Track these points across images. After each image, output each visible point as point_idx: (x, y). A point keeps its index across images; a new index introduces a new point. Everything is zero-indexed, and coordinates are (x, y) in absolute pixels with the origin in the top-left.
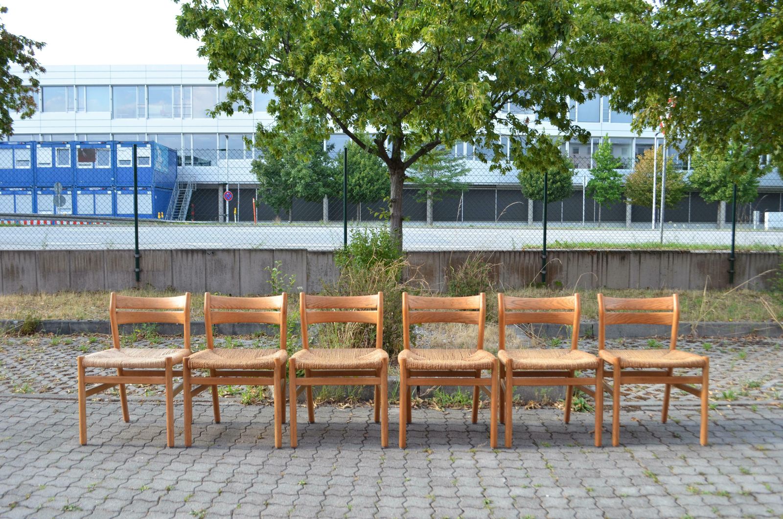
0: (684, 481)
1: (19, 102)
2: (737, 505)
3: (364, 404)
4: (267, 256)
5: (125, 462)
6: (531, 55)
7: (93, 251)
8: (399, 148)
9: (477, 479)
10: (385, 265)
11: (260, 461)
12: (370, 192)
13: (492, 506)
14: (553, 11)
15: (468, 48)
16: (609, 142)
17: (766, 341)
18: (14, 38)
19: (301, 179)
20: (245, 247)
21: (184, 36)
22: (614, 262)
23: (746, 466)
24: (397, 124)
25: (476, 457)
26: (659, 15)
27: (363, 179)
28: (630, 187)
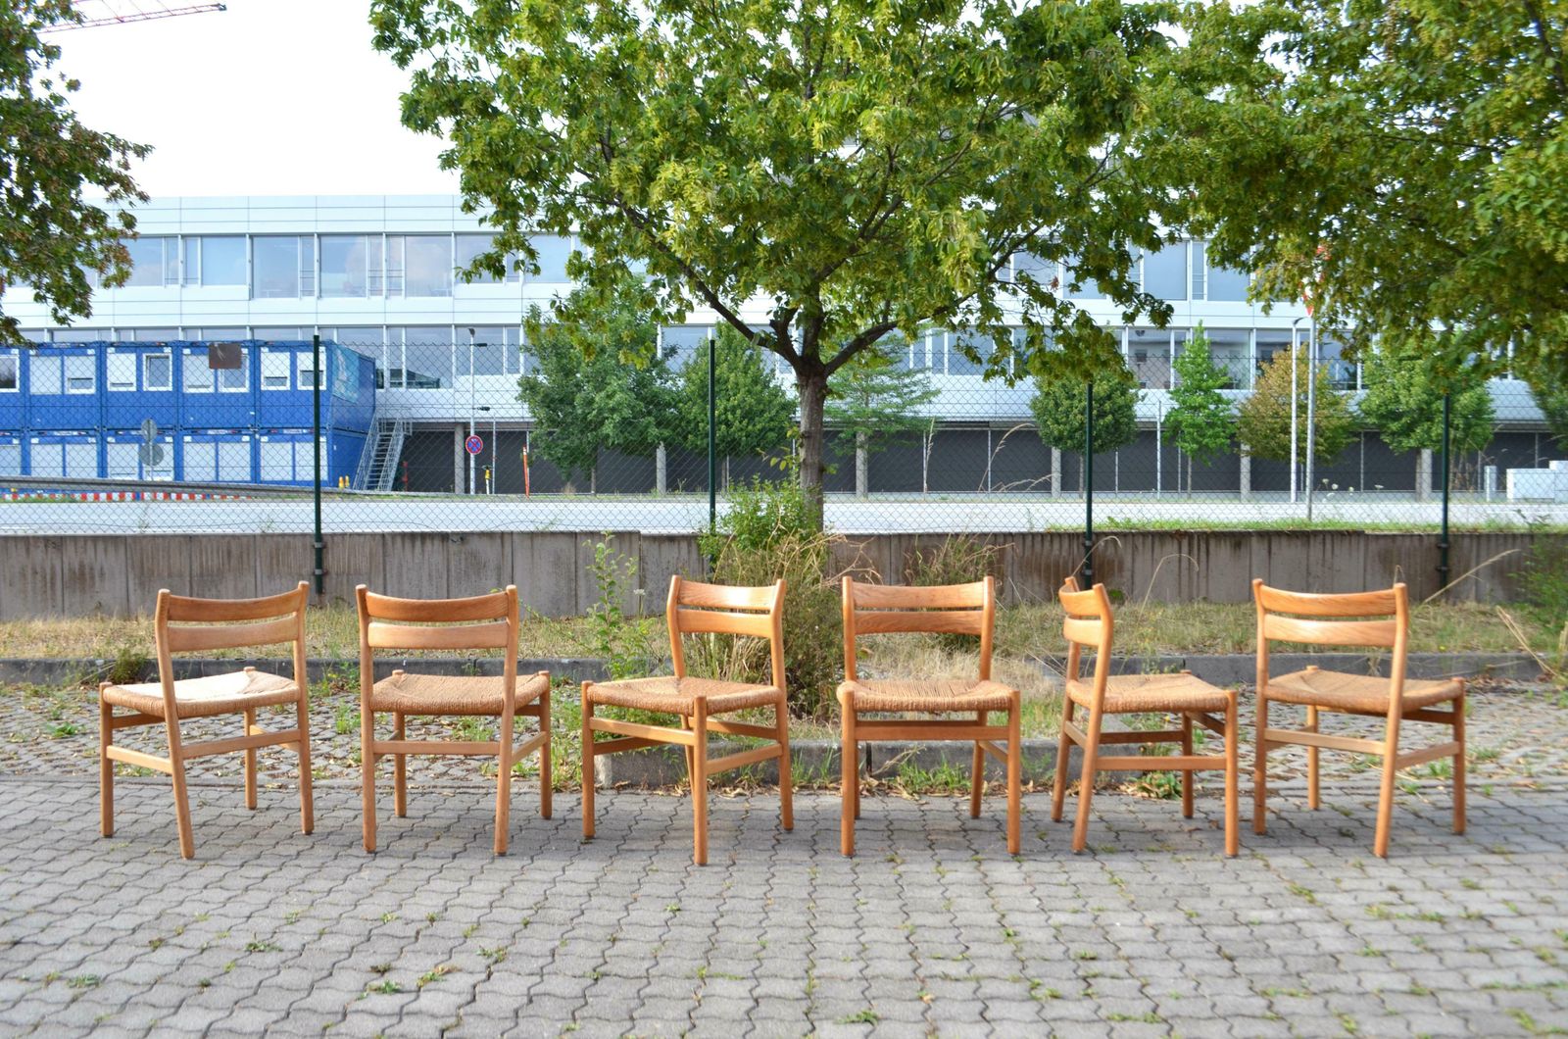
0: (1360, 901)
1: (100, 256)
2: (1457, 933)
3: (770, 789)
4: (564, 544)
5: (345, 880)
6: (1061, 162)
7: (234, 537)
8: (816, 337)
9: (988, 901)
10: (802, 538)
11: (591, 877)
12: (747, 436)
13: (1018, 939)
14: (1103, 77)
15: (944, 148)
16: (1206, 336)
17: (1509, 686)
18: (95, 136)
19: (613, 410)
20: (523, 528)
21: (415, 130)
22: (1222, 553)
23: (1472, 876)
24: (812, 291)
25: (982, 868)
26: (1296, 89)
27: (733, 410)
28: (1247, 424)
